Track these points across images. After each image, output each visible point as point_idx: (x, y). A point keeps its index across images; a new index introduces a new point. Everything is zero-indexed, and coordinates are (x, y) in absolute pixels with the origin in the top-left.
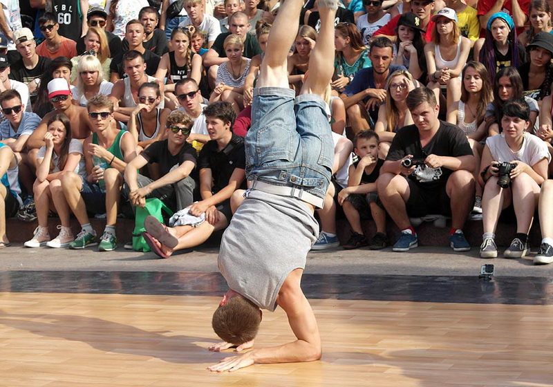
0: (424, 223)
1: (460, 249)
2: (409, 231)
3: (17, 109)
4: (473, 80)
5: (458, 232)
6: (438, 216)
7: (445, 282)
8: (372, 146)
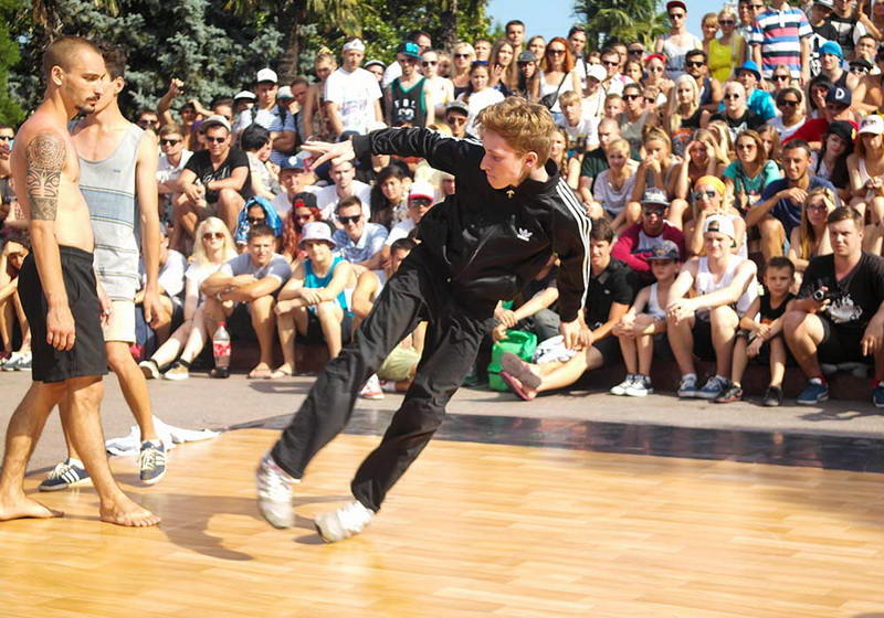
0: (840, 372)
1: (882, 406)
2: (818, 381)
5: (882, 384)
7: (865, 446)
8: (783, 278)
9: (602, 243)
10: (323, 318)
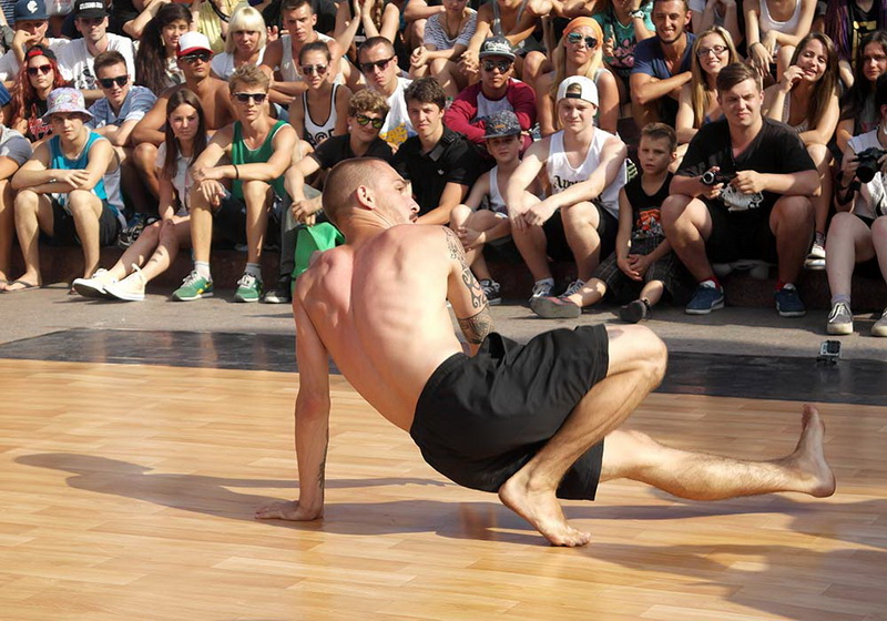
1: (788, 314)
3: (122, 80)
5: (788, 287)
6: (756, 262)
7: (766, 366)
8: (658, 152)
9: (430, 106)
10: (77, 211)
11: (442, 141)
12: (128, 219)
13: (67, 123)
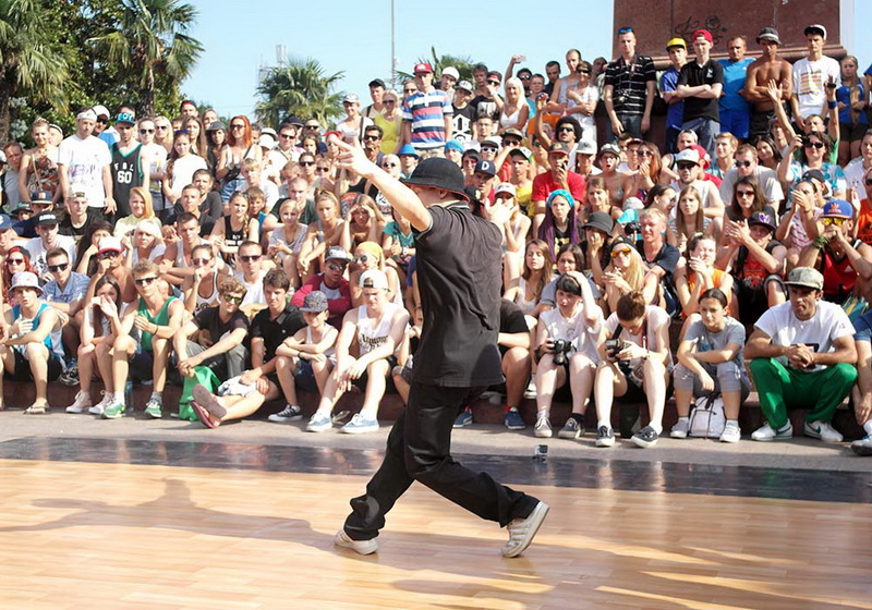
0: (479, 400)
1: (515, 428)
3: (63, 267)
4: (535, 256)
5: (513, 409)
6: (492, 393)
7: (499, 461)
9: (279, 290)
10: (32, 357)
11: (285, 311)
12: (67, 363)
13: (25, 293)
